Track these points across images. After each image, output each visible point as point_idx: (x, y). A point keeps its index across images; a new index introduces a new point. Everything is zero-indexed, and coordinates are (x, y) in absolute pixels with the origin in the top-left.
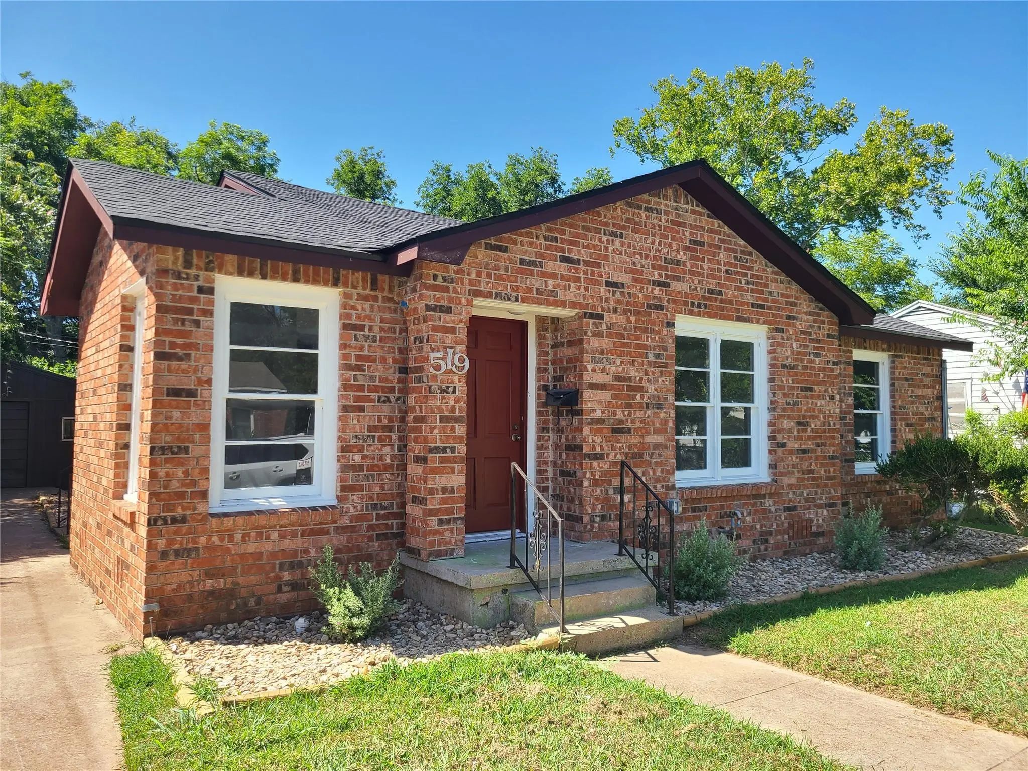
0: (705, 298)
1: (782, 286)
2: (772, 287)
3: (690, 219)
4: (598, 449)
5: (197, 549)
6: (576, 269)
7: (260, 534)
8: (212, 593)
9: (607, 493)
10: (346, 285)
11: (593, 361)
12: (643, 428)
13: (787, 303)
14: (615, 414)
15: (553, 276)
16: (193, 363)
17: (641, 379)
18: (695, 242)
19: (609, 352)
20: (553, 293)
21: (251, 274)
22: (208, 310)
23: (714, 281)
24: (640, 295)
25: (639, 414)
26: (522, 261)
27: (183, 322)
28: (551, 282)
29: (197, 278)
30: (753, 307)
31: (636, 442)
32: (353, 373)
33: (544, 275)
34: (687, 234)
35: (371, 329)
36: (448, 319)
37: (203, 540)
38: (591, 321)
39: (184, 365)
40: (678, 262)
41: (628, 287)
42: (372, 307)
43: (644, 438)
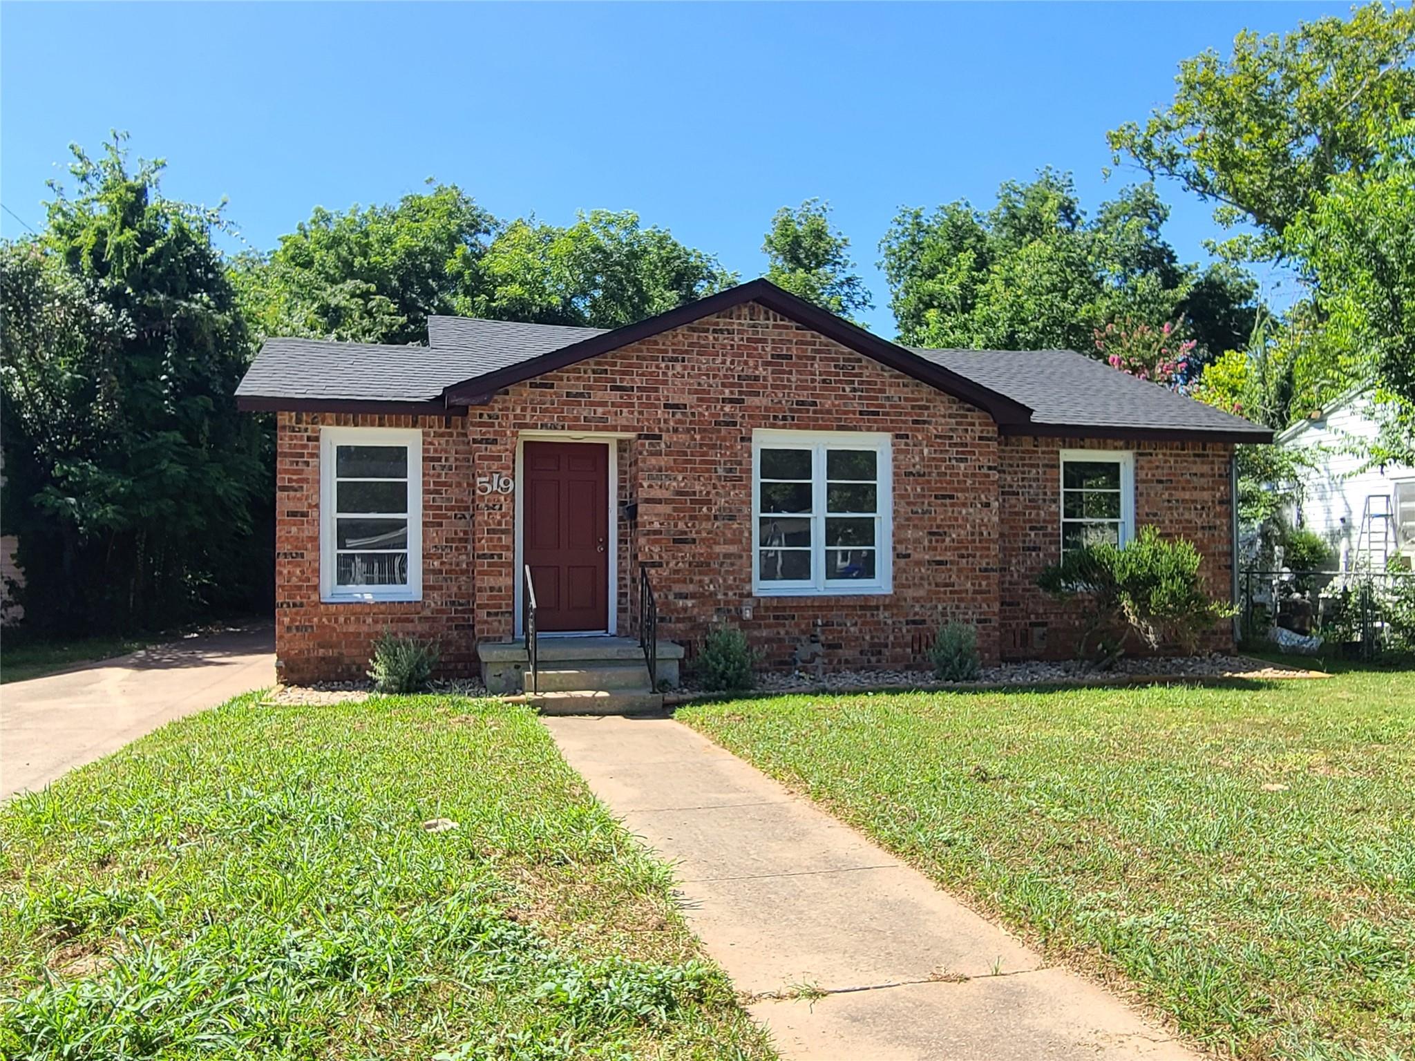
0: (791, 410)
1: (906, 389)
2: (891, 392)
3: (773, 334)
4: (656, 558)
5: (312, 627)
6: (629, 397)
7: (358, 620)
8: (323, 659)
9: (666, 597)
10: (424, 426)
11: (650, 477)
12: (711, 538)
13: (913, 407)
14: (676, 526)
15: (604, 404)
16: (305, 493)
17: (708, 493)
18: (779, 356)
19: (671, 469)
20: (603, 419)
21: (346, 424)
22: (314, 454)
23: (805, 393)
24: (706, 414)
25: (706, 525)
26: (568, 395)
27: (297, 463)
28: (600, 410)
29: (306, 430)
30: (861, 414)
31: (702, 551)
32: (432, 496)
33: (592, 404)
34: (768, 349)
35: (447, 459)
36: (494, 449)
37: (315, 620)
38: (647, 442)
39: (298, 494)
40: (756, 378)
41: (691, 407)
42: (447, 441)
43: (711, 548)
